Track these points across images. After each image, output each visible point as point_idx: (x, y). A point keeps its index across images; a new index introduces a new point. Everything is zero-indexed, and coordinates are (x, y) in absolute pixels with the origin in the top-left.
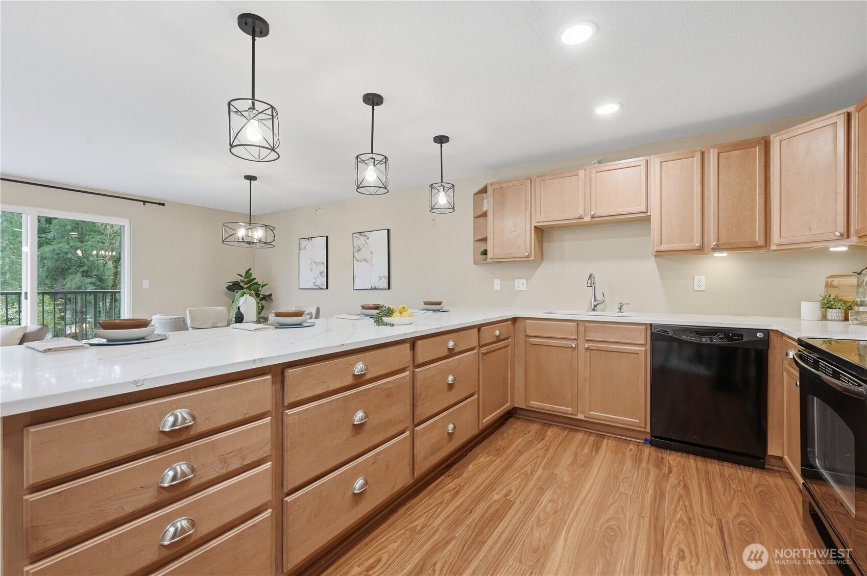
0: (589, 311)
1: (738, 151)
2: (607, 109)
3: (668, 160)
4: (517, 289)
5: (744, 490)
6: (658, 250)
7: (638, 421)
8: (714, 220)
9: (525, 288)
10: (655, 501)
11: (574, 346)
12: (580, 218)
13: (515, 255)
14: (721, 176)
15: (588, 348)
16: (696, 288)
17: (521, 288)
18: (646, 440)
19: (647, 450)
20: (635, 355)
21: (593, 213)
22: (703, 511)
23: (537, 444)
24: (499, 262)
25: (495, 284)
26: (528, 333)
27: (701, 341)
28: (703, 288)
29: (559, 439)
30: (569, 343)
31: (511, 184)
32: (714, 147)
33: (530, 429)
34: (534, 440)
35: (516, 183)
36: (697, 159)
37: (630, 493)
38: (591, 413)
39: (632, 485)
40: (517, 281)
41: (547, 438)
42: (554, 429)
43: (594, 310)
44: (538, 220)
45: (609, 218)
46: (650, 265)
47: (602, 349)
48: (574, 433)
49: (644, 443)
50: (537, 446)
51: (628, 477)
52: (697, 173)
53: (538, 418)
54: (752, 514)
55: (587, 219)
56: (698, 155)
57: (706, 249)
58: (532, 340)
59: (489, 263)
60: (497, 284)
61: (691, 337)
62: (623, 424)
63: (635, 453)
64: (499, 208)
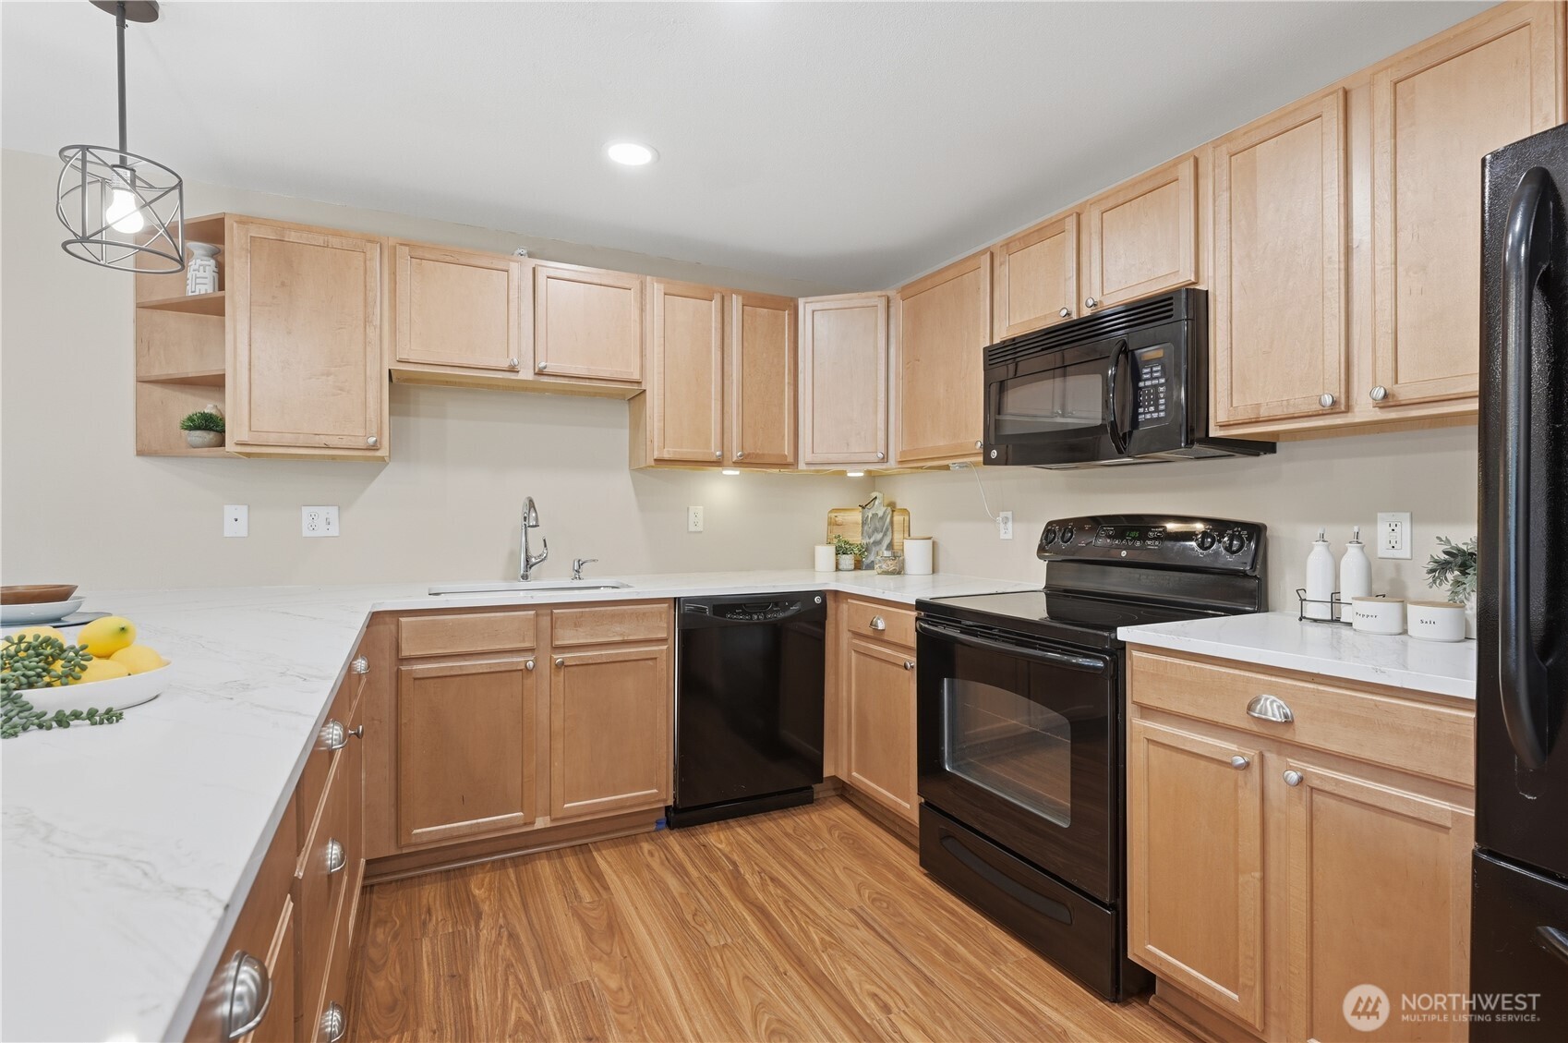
0: (516, 579)
1: (766, 310)
2: (629, 155)
3: (675, 293)
4: (306, 532)
5: (826, 846)
6: (660, 457)
7: (655, 791)
8: (738, 414)
9: (334, 531)
10: (770, 932)
11: (530, 664)
12: (512, 370)
13: (334, 441)
14: (745, 344)
15: (563, 663)
16: (692, 528)
17: (321, 531)
18: (658, 823)
19: (674, 841)
20: (650, 663)
21: (542, 364)
22: (828, 910)
23: (478, 935)
24: (253, 456)
25: (228, 520)
26: (405, 653)
27: (751, 619)
28: (700, 528)
29: (511, 895)
30: (518, 660)
31: (320, 240)
32: (738, 293)
33: (424, 901)
34: (460, 928)
35: (334, 241)
36: (715, 305)
37: (729, 940)
38: (566, 806)
39: (715, 922)
40: (306, 511)
41: (486, 908)
42: (480, 876)
43: (525, 577)
44: (404, 357)
45: (587, 383)
46: (621, 483)
47: (590, 662)
48: (529, 866)
49: (657, 830)
50: (482, 940)
51: (696, 910)
52: (716, 329)
53: (423, 867)
54: (865, 878)
55: (526, 374)
56: (717, 297)
57: (725, 463)
58: (419, 667)
59: (230, 456)
60: (235, 520)
61: (739, 614)
62: (631, 806)
63: (663, 857)
64: (274, 297)
